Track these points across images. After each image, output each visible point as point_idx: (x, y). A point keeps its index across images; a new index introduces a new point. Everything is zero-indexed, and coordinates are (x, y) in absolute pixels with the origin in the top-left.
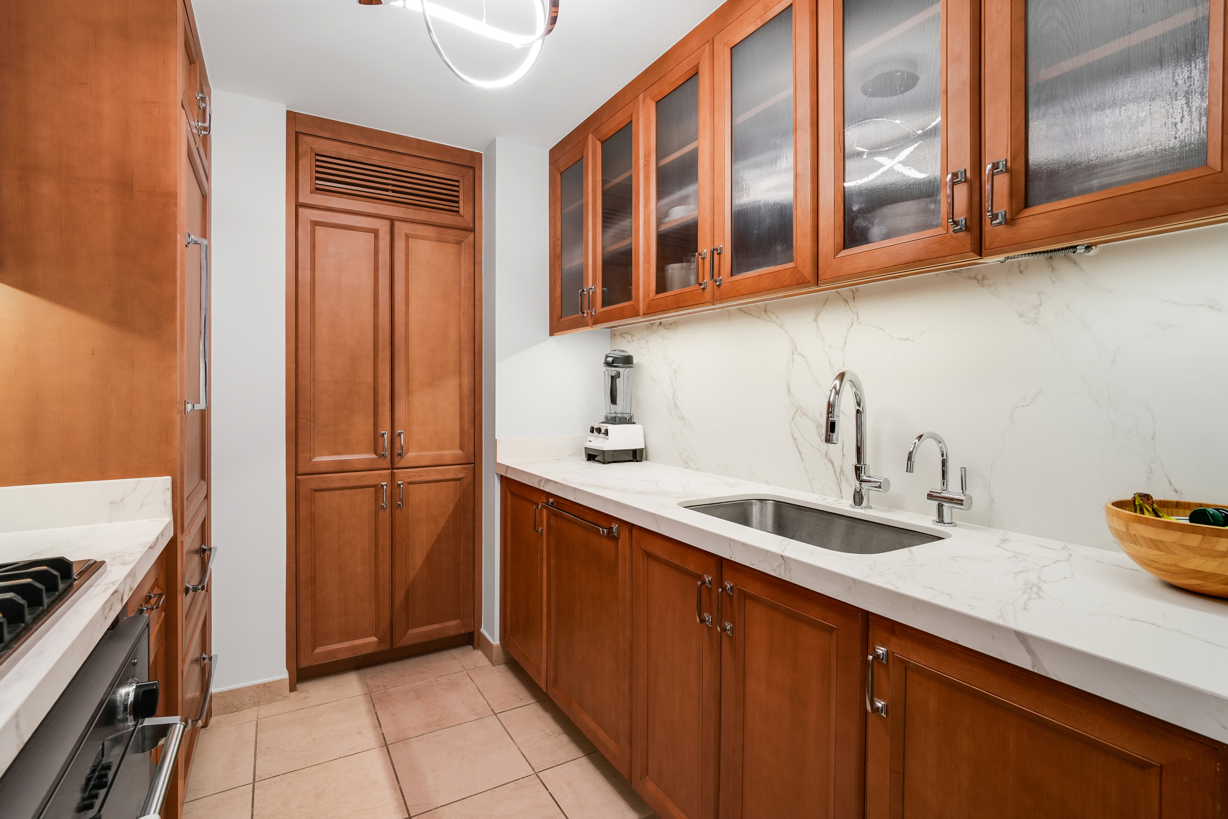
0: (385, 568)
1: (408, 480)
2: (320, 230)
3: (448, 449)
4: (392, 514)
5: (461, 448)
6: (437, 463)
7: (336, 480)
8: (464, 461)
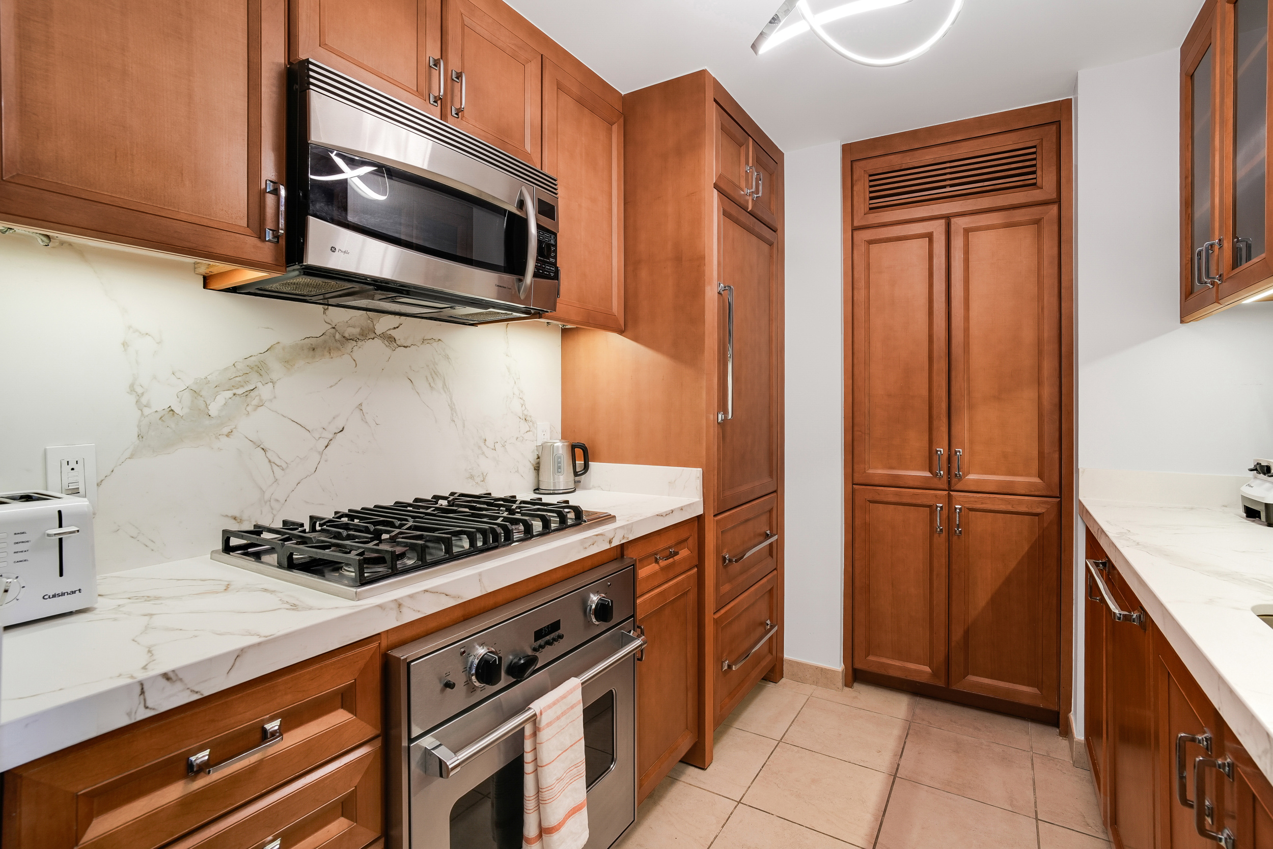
0: (941, 596)
1: (967, 506)
2: (874, 248)
3: (1022, 475)
4: (949, 540)
5: (1040, 476)
6: (1005, 491)
7: (890, 493)
8: (1044, 493)
